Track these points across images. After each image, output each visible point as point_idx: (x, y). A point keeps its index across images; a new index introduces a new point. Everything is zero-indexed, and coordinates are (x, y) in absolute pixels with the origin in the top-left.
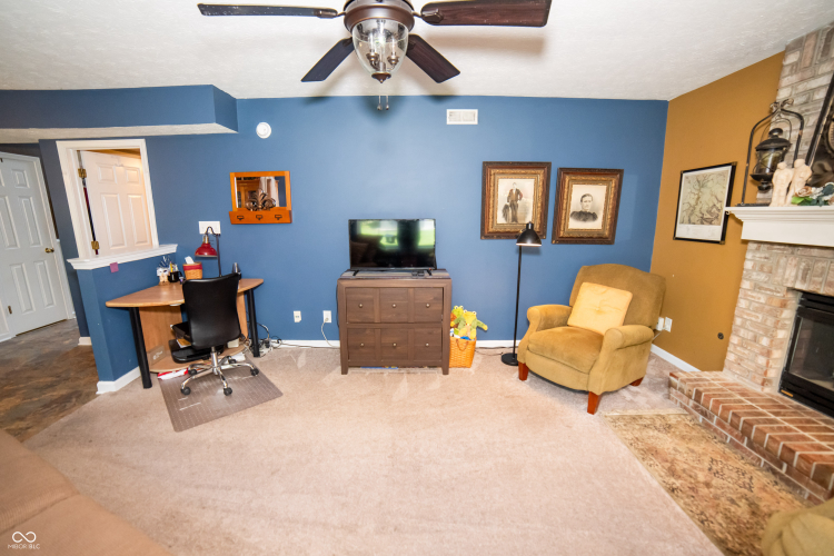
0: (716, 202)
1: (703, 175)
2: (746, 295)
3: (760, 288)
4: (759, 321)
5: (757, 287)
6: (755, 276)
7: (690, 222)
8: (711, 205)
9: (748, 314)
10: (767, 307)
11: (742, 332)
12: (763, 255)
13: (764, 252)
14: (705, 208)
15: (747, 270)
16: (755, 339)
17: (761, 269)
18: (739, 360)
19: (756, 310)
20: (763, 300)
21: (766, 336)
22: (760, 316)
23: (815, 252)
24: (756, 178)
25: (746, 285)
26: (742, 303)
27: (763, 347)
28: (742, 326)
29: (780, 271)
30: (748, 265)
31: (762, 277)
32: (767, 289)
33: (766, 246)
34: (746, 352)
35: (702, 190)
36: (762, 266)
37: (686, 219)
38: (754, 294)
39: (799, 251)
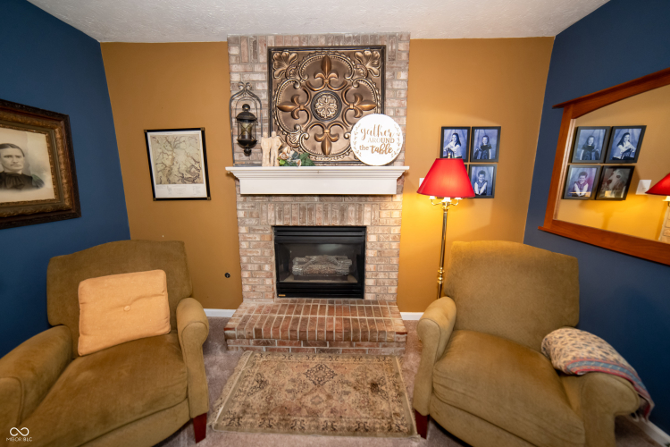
0: (193, 163)
1: (173, 137)
2: (245, 238)
3: (254, 230)
4: (259, 254)
5: (251, 230)
6: (247, 221)
7: (169, 182)
8: (189, 165)
9: (250, 252)
10: (262, 243)
11: (250, 267)
12: (250, 205)
13: (250, 202)
14: (183, 168)
15: (241, 218)
16: (260, 268)
17: (251, 216)
18: (253, 288)
19: (255, 247)
20: (258, 239)
21: (267, 263)
22: (259, 251)
23: (282, 199)
24: (241, 143)
25: (243, 230)
26: (244, 245)
27: (268, 272)
28: (249, 262)
29: (264, 215)
30: (241, 214)
31: (253, 221)
32: (259, 230)
33: (250, 198)
34: (257, 280)
35: (175, 150)
36: (251, 213)
37: (164, 179)
38: (251, 236)
39: (273, 199)
